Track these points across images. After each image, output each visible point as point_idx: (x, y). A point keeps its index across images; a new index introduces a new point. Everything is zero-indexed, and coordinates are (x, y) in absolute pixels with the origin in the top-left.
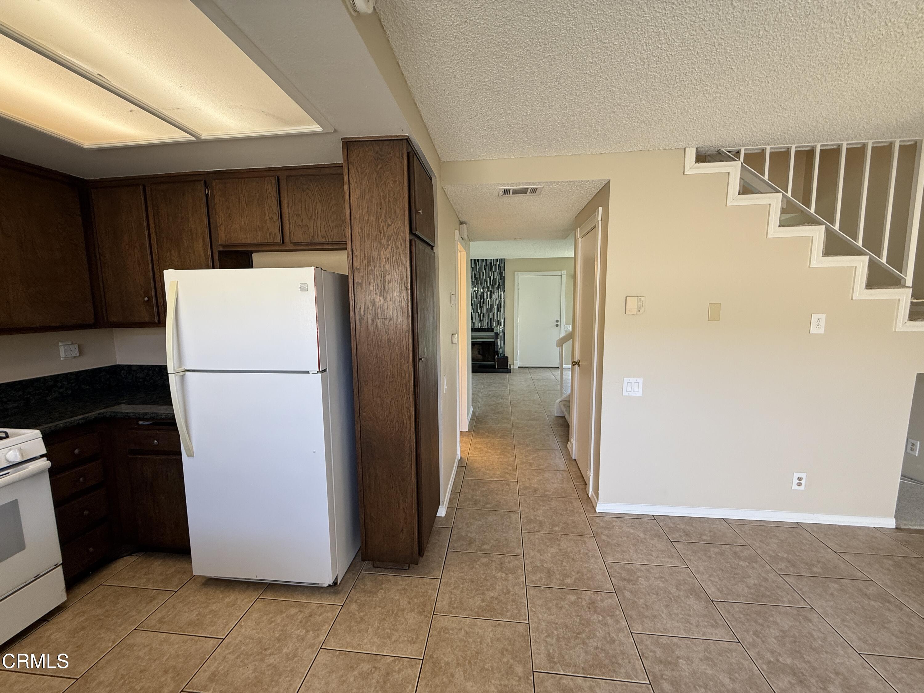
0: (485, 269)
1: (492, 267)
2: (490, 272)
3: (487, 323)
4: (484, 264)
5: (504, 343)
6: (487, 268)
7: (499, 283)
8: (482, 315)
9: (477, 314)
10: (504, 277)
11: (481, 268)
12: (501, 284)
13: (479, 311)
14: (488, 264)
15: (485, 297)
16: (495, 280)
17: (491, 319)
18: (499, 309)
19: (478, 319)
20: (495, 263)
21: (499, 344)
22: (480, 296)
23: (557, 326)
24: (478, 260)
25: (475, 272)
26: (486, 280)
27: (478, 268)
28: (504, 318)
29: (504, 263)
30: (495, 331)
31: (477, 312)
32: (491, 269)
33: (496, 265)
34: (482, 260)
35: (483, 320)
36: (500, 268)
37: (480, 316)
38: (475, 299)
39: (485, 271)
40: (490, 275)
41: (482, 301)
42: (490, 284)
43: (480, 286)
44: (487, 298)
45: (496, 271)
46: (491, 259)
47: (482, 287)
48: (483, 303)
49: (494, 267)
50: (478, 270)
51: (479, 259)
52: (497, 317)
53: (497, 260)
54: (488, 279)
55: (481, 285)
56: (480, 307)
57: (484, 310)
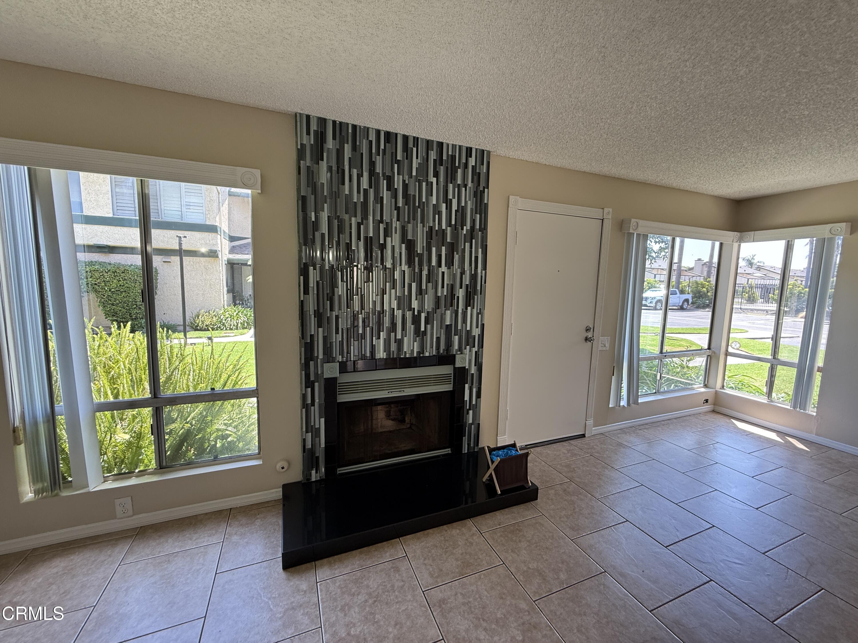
0: (436, 175)
1: (457, 168)
2: (451, 186)
3: (438, 339)
4: (433, 155)
5: (479, 396)
6: (442, 170)
7: (473, 221)
8: (423, 315)
9: (409, 314)
10: (486, 205)
11: (423, 168)
12: (478, 227)
13: (415, 304)
14: (445, 158)
15: (434, 263)
16: (461, 211)
17: (448, 327)
18: (469, 301)
19: (410, 327)
20: (464, 161)
21: (467, 398)
22: (421, 256)
23: (586, 339)
24: (416, 140)
25: (406, 177)
26: (436, 207)
27: (415, 165)
28: (483, 325)
29: (488, 163)
30: (458, 365)
31: (410, 309)
32: (453, 178)
33: (466, 165)
34: (429, 143)
35: (425, 333)
36: (477, 175)
37: (416, 320)
38: (405, 267)
39: (434, 180)
40: (450, 197)
41: (425, 273)
42: (449, 224)
43: (420, 225)
44: (439, 265)
45: (465, 186)
46: (454, 146)
47: (426, 229)
48: (428, 281)
49: (460, 171)
50: (414, 173)
51: (421, 136)
52: (464, 321)
53: (469, 150)
54: (444, 205)
55: (422, 222)
56: (420, 292)
57: (429, 304)
